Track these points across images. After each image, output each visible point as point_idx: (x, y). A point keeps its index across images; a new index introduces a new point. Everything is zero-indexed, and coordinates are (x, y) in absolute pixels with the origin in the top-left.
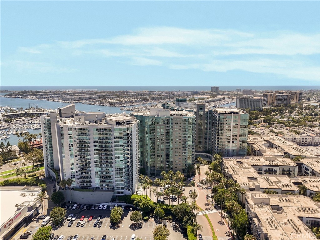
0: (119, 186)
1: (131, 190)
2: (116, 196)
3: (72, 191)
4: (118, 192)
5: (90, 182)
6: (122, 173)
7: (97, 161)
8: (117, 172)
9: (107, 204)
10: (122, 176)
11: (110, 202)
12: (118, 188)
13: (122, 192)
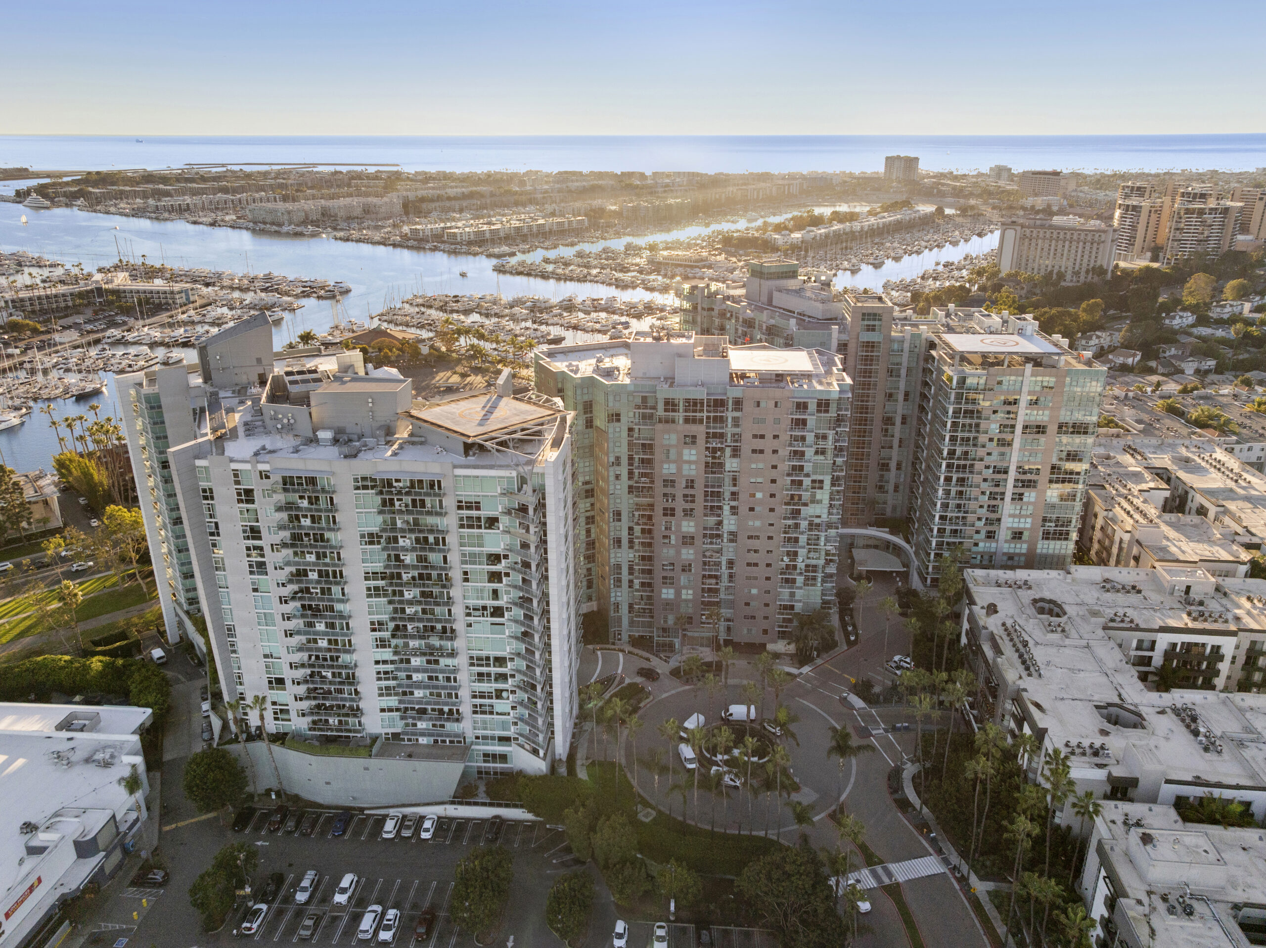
0: (488, 733)
1: (545, 754)
2: (480, 772)
3: (276, 748)
4: (486, 755)
5: (356, 712)
6: (502, 677)
7: (380, 623)
8: (480, 675)
9: (440, 810)
10: (502, 691)
11: (453, 803)
12: (485, 738)
13: (503, 758)
